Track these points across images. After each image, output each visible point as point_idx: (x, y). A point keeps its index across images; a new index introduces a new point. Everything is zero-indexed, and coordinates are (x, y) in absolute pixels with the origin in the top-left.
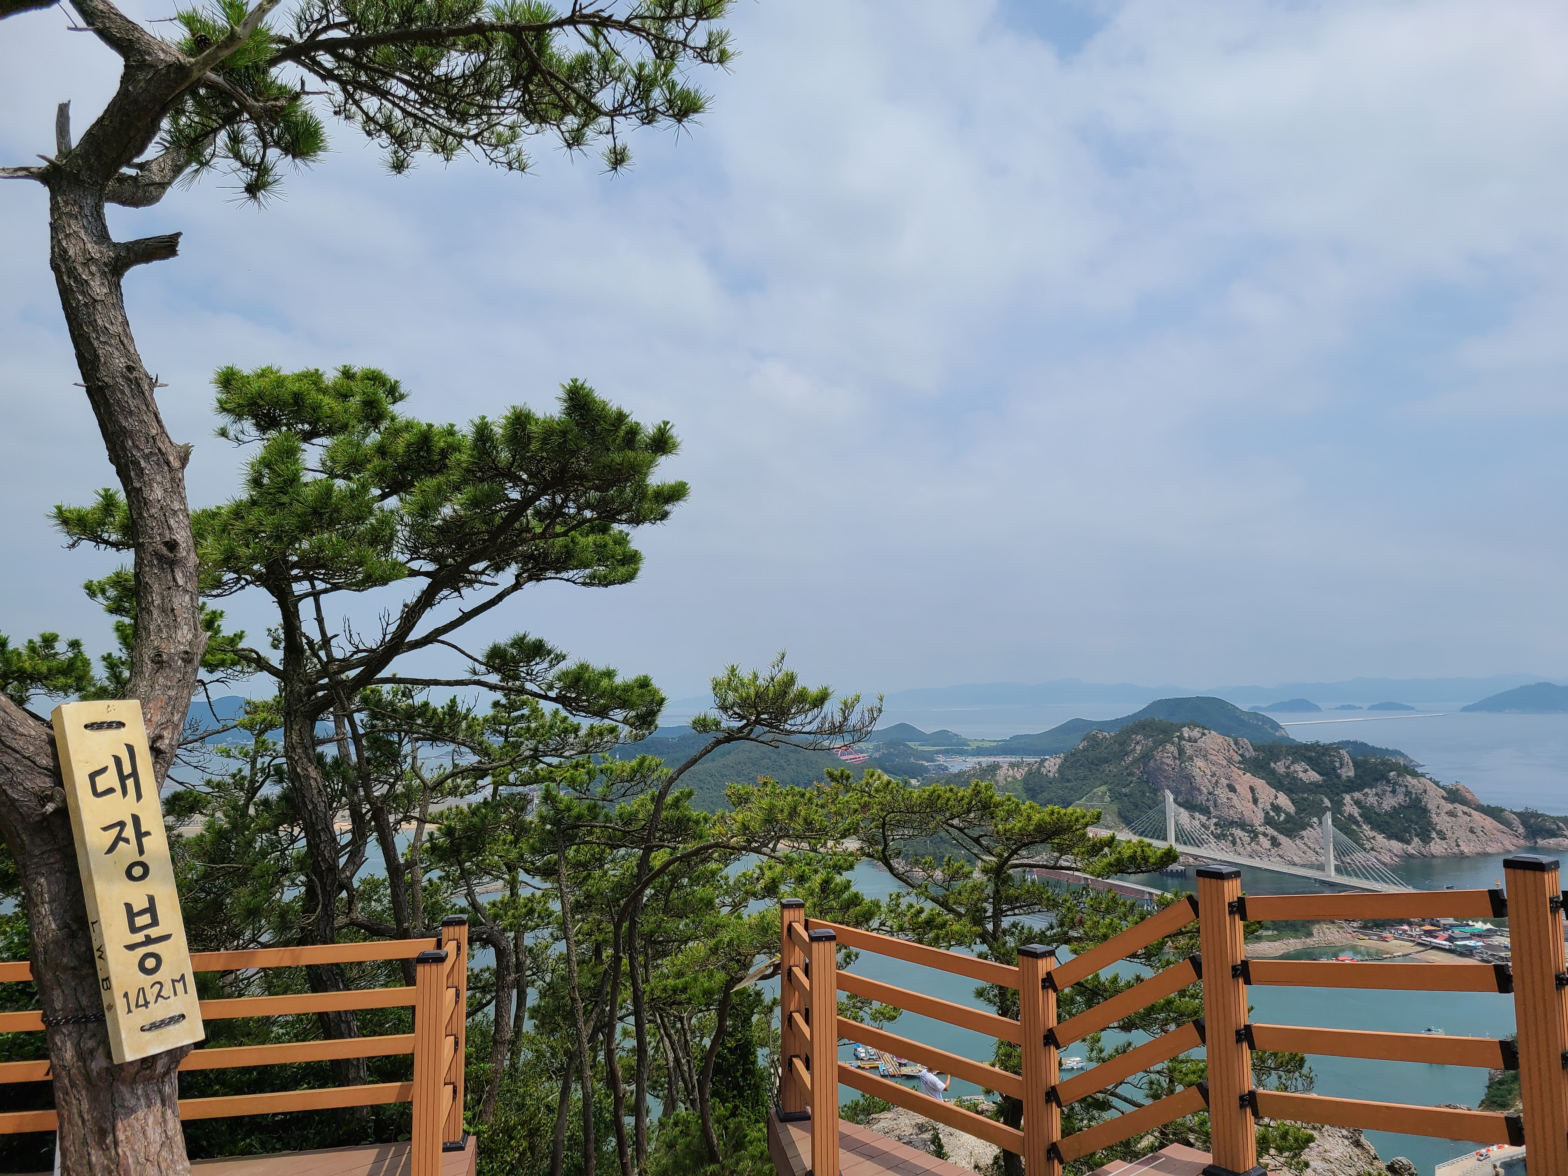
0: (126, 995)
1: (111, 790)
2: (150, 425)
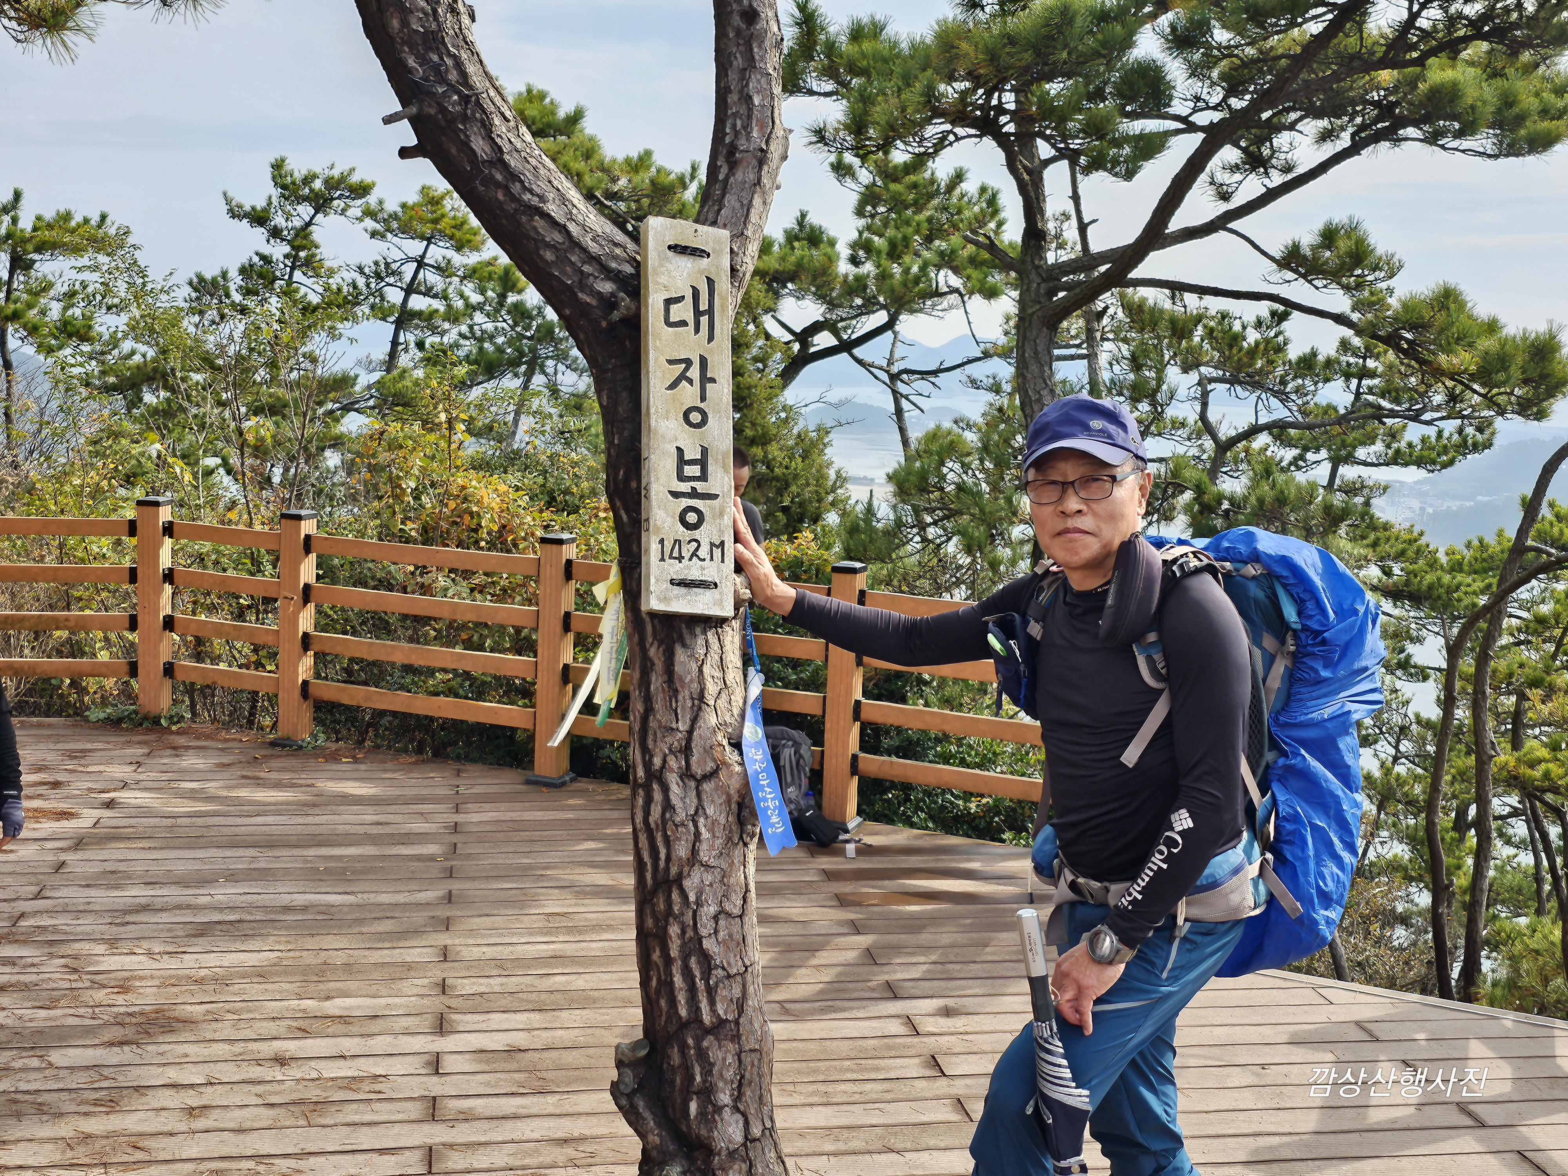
0: (662, 541)
1: (684, 323)
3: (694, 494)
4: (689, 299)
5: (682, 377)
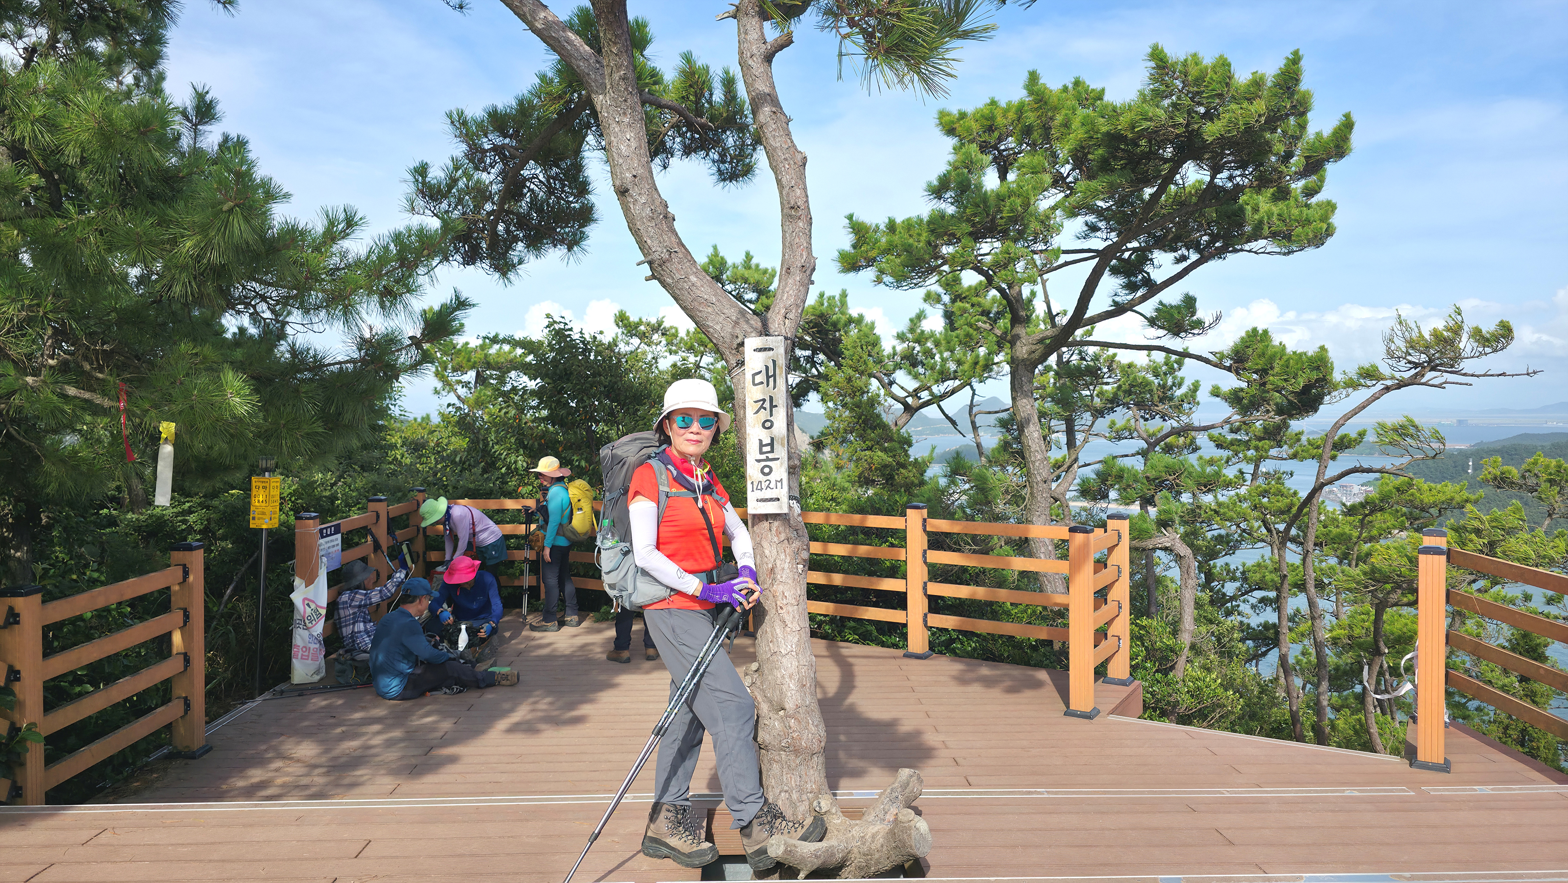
0: (753, 482)
1: (762, 383)
2: (786, 142)
3: (768, 459)
4: (764, 372)
5: (762, 407)
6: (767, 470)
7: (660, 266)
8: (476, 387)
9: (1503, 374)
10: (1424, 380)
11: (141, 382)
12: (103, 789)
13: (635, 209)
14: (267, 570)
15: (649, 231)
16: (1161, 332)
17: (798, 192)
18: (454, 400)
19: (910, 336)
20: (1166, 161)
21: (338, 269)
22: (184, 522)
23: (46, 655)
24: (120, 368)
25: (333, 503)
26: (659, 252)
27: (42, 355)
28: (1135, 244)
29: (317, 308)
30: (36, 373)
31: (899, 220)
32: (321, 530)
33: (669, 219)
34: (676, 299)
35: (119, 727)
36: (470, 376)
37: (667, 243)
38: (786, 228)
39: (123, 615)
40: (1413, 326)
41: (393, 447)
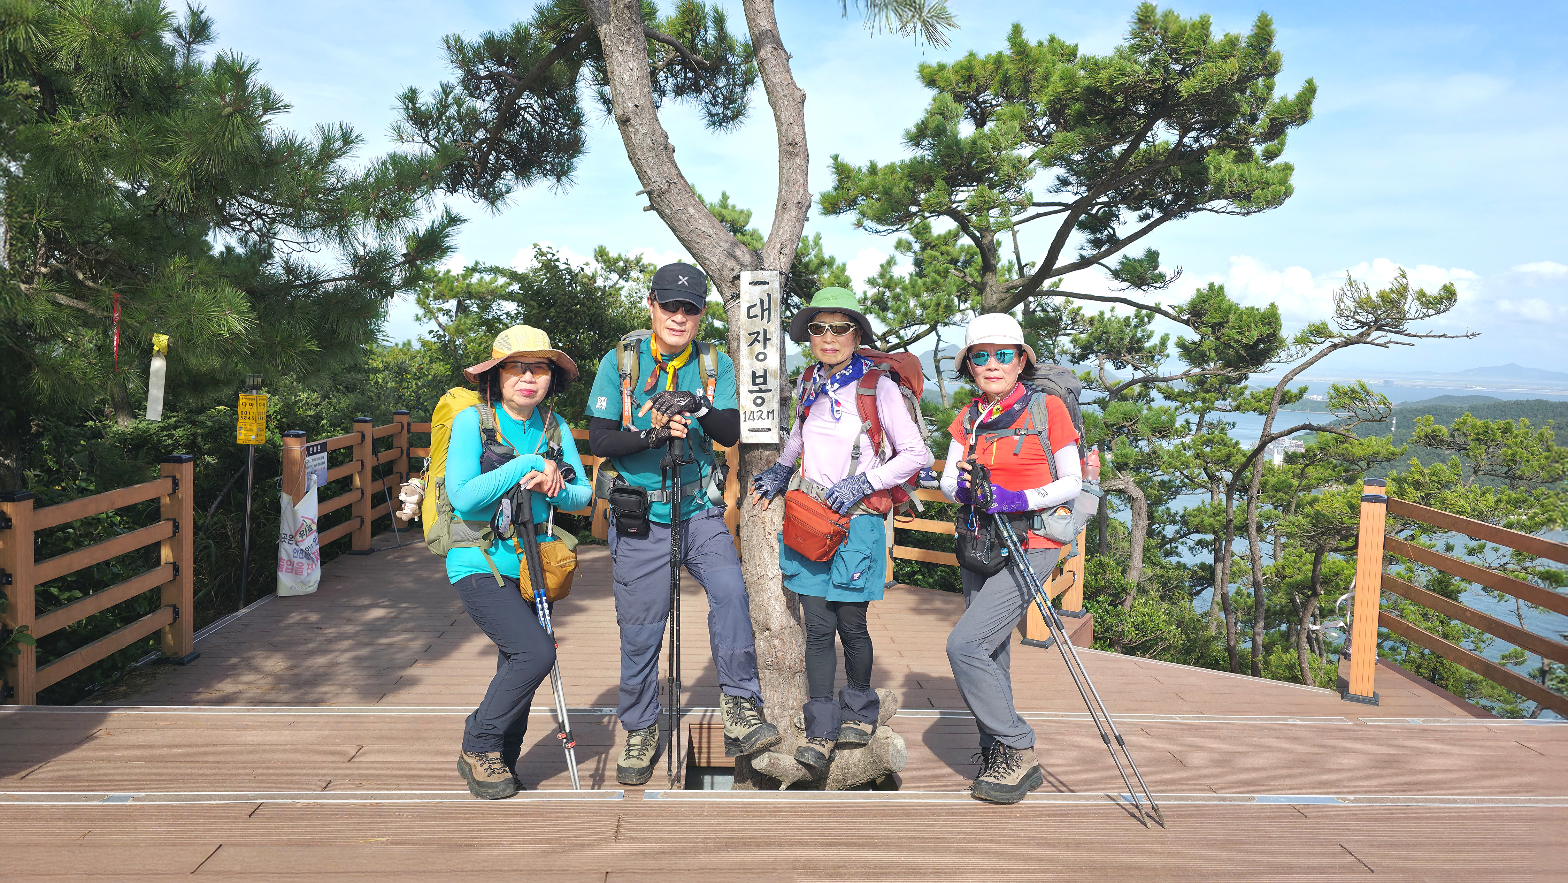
0: (745, 413)
1: (756, 316)
2: (785, 79)
3: (760, 391)
4: (759, 305)
5: (756, 340)
6: (759, 401)
7: (659, 196)
8: (457, 315)
9: (1444, 336)
10: (1369, 339)
11: (137, 293)
12: (91, 692)
13: (636, 139)
14: (253, 487)
15: (650, 162)
16: (1125, 285)
17: (797, 129)
18: (436, 328)
19: (880, 281)
20: (1140, 117)
21: (335, 189)
22: (171, 436)
23: (37, 560)
24: (115, 278)
25: (318, 423)
26: (659, 183)
27: (35, 263)
28: (1104, 199)
29: (313, 227)
30: (29, 281)
31: (881, 165)
32: (308, 448)
33: (669, 150)
34: (674, 230)
35: (108, 633)
36: (452, 305)
37: (667, 174)
38: (784, 165)
39: (112, 524)
40: (1362, 287)
41: (376, 371)
